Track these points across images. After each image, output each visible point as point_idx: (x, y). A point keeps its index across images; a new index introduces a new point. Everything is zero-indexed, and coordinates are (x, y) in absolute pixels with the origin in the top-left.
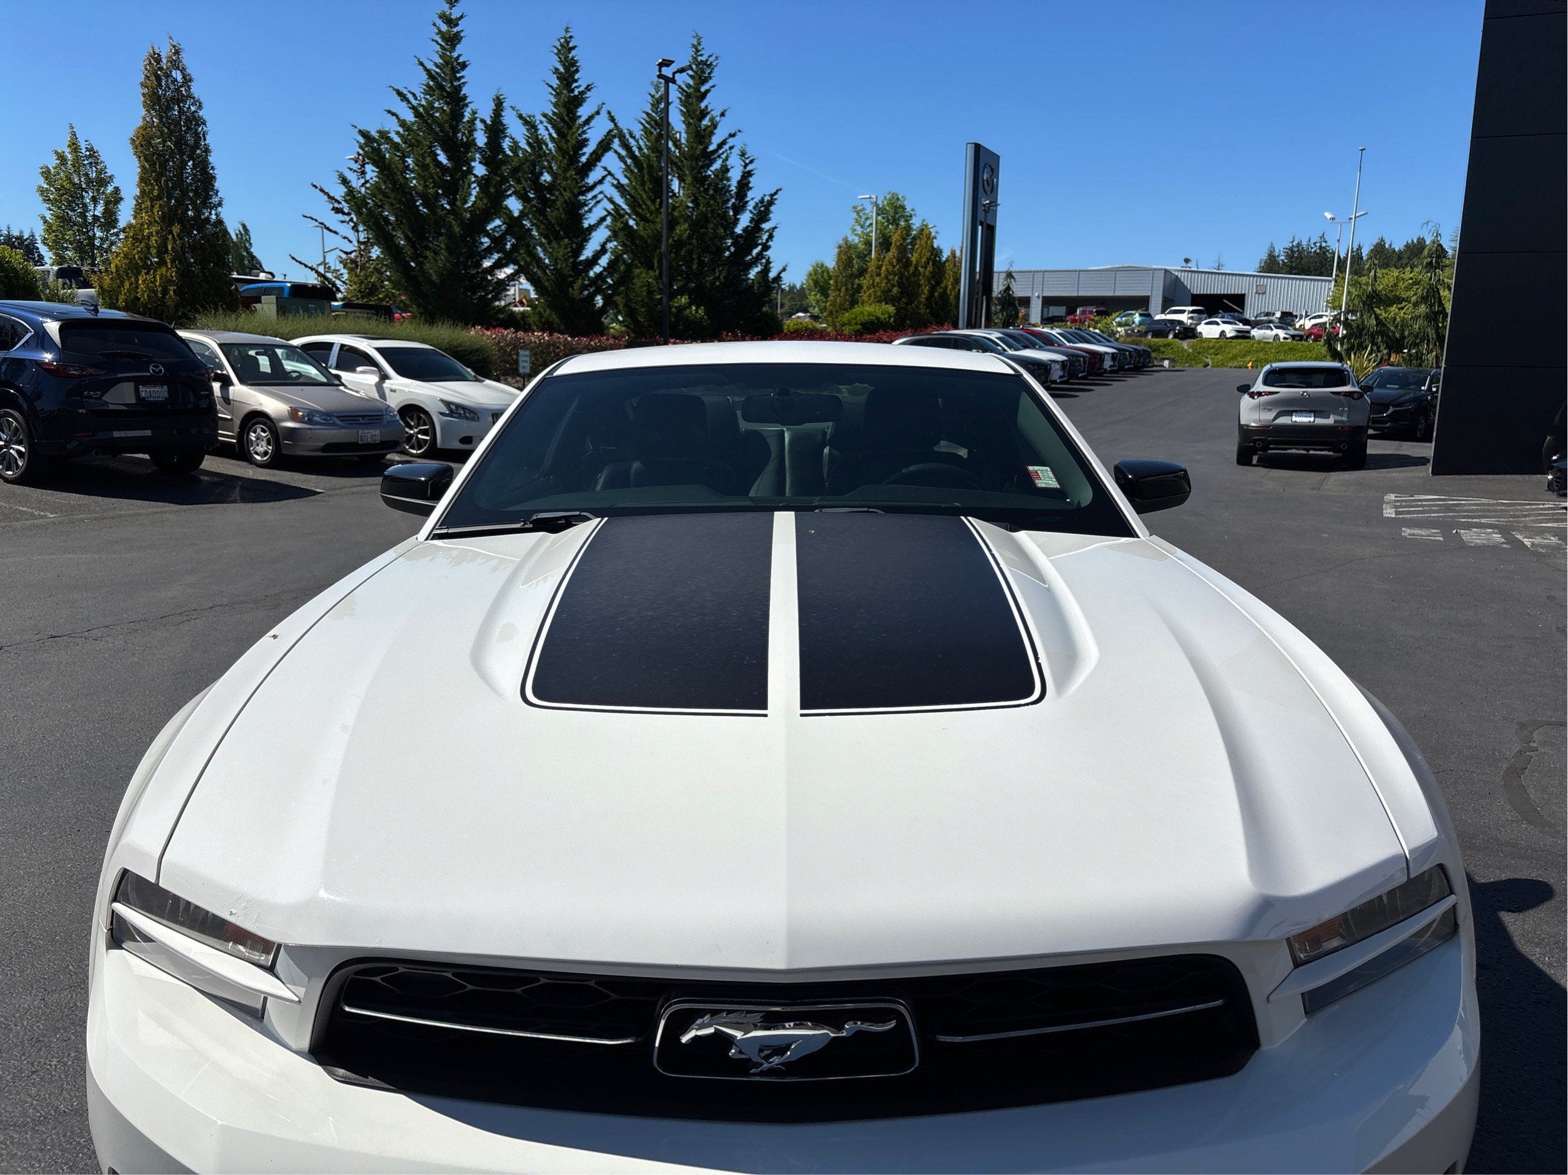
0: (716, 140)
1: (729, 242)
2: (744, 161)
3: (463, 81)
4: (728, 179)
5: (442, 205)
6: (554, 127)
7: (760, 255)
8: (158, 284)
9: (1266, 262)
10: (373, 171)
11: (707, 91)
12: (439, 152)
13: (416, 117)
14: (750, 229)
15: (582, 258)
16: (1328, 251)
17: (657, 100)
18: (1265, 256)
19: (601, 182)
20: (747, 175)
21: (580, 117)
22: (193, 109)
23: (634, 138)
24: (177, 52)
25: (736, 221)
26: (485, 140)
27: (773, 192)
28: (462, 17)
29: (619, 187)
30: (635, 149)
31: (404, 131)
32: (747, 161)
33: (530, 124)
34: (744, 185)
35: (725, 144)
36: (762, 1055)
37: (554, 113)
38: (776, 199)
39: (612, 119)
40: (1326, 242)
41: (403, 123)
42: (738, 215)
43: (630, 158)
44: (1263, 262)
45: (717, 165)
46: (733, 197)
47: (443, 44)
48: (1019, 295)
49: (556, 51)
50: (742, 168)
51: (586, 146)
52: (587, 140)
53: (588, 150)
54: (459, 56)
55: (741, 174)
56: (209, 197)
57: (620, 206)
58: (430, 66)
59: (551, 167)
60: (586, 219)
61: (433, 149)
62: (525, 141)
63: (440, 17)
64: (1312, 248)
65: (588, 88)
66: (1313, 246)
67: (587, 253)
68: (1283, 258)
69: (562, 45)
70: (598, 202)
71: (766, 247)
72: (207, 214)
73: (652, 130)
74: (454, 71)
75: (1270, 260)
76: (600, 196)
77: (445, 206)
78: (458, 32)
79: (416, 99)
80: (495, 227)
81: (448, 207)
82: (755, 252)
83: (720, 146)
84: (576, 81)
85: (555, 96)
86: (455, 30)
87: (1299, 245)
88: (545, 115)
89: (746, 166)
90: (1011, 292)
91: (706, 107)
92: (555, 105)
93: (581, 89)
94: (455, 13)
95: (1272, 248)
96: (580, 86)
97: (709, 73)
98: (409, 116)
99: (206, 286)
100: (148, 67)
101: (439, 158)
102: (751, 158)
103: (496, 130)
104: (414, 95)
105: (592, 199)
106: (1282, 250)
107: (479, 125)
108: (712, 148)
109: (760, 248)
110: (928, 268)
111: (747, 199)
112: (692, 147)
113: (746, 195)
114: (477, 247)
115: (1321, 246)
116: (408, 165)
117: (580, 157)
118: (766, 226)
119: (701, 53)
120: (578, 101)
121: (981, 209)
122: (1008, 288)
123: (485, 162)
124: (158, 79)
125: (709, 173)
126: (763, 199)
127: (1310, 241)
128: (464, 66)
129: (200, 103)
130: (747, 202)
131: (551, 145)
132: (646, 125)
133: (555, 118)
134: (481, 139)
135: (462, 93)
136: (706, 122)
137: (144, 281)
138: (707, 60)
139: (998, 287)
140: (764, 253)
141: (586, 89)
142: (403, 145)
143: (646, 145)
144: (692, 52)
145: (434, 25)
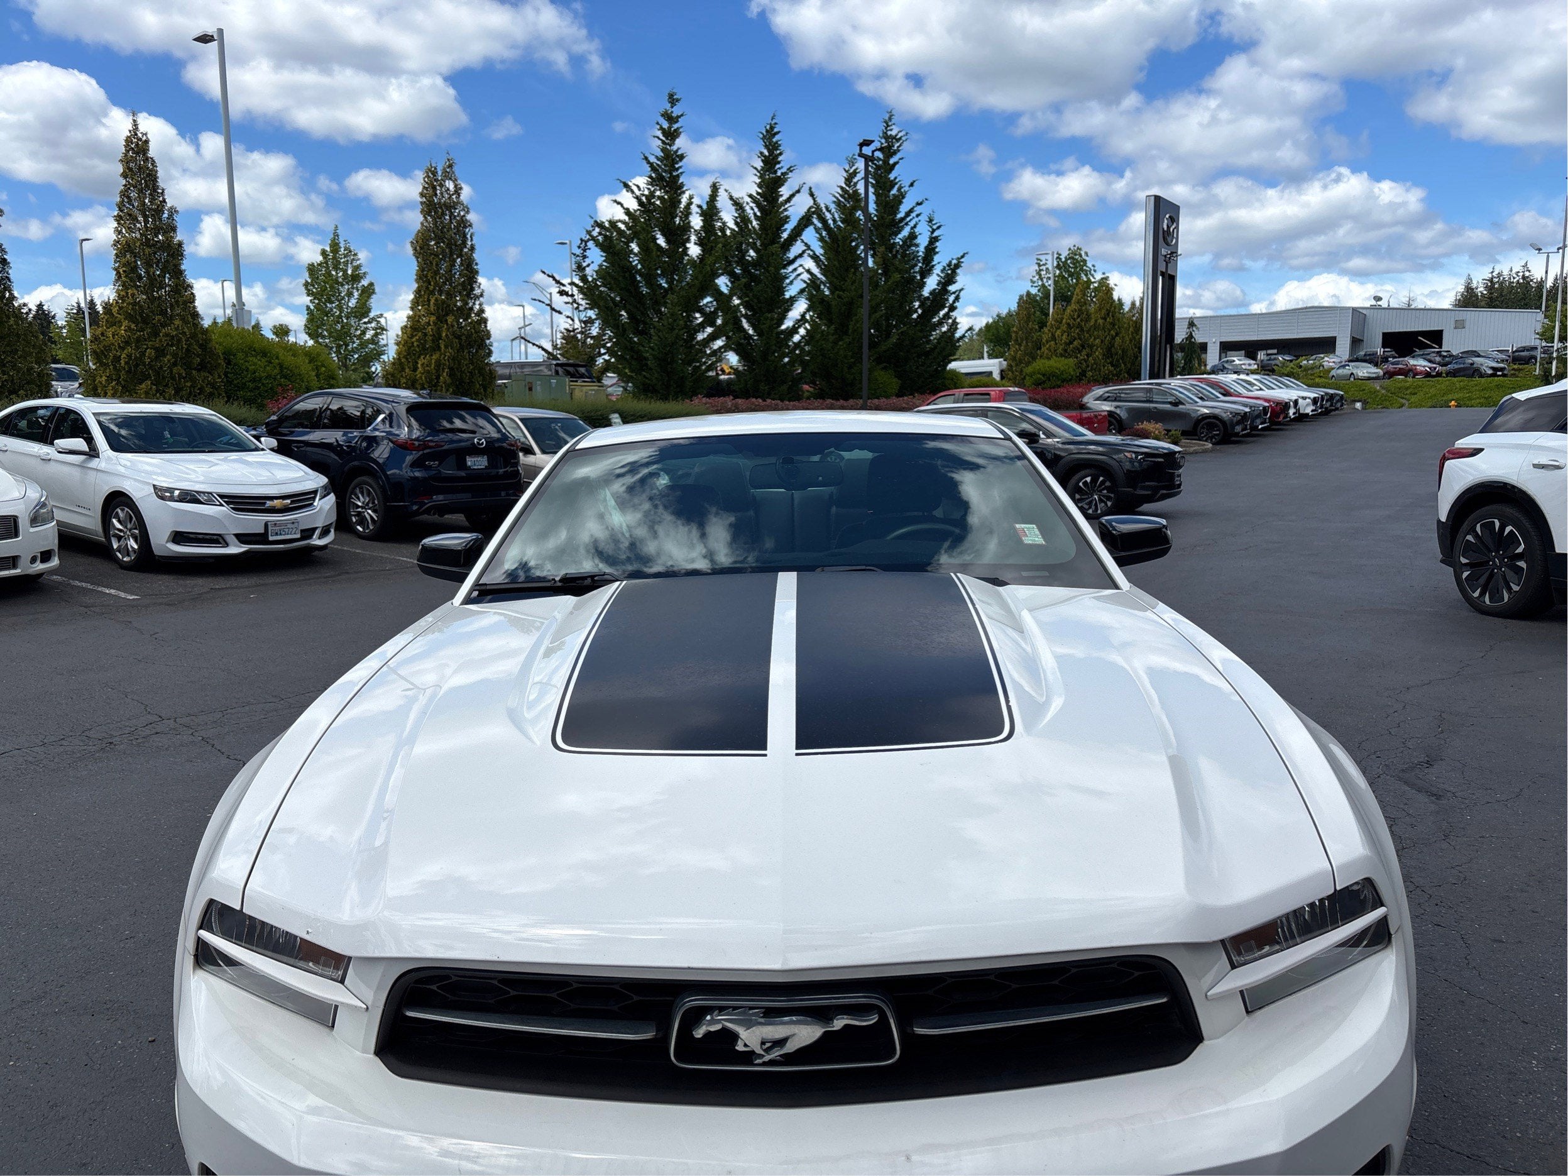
0: (903, 209)
1: (917, 304)
2: (931, 227)
3: (680, 171)
4: (917, 245)
5: (661, 284)
6: (758, 206)
7: (947, 316)
8: (432, 367)
9: (1462, 295)
10: (602, 256)
11: (896, 164)
12: (659, 236)
13: (639, 205)
14: (937, 291)
15: (783, 327)
16: (1532, 280)
17: (851, 174)
18: (1461, 288)
19: (801, 255)
20: (933, 240)
21: (782, 195)
22: (462, 213)
23: (829, 211)
24: (450, 166)
25: (922, 285)
26: (701, 224)
27: (959, 256)
28: (682, 115)
29: (815, 258)
30: (830, 222)
31: (629, 219)
32: (935, 227)
33: (738, 205)
34: (931, 251)
35: (912, 212)
36: (765, 1047)
37: (758, 193)
38: (962, 262)
39: (812, 195)
40: (1529, 271)
41: (628, 212)
42: (925, 278)
43: (825, 231)
44: (1459, 294)
45: (905, 232)
46: (920, 262)
47: (664, 139)
48: (1200, 341)
49: (761, 136)
50: (929, 233)
51: (788, 222)
52: (788, 217)
53: (789, 227)
54: (679, 149)
55: (928, 239)
56: (472, 289)
57: (816, 276)
58: (652, 159)
59: (755, 244)
60: (788, 290)
61: (653, 234)
62: (733, 222)
63: (662, 115)
64: (1514, 278)
65: (790, 170)
66: (1515, 276)
67: (788, 324)
68: (1482, 289)
69: (767, 131)
70: (799, 275)
71: (952, 308)
72: (471, 304)
73: (846, 203)
74: (674, 162)
75: (1467, 292)
76: (800, 270)
77: (663, 285)
78: (678, 128)
79: (640, 190)
80: (708, 303)
81: (666, 286)
82: (942, 313)
83: (908, 214)
84: (779, 163)
85: (760, 177)
86: (675, 126)
87: (1499, 275)
88: (750, 196)
89: (933, 231)
90: (1193, 340)
91: (896, 178)
92: (760, 186)
93: (784, 170)
94: (676, 111)
95: (1469, 280)
96: (782, 167)
97: (898, 147)
98: (633, 205)
99: (471, 367)
100: (426, 179)
101: (658, 242)
102: (938, 225)
103: (710, 213)
104: (638, 187)
105: (792, 272)
106: (1480, 281)
107: (694, 209)
108: (900, 215)
109: (946, 310)
110: (1108, 319)
111: (934, 263)
112: (882, 218)
113: (932, 260)
114: (692, 322)
115: (1523, 275)
116: (632, 250)
117: (782, 233)
118: (952, 288)
119: (891, 128)
120: (780, 181)
121: (1161, 259)
122: (1191, 336)
123: (700, 243)
124: (434, 188)
125: (897, 240)
126: (950, 262)
127: (1511, 271)
128: (682, 157)
129: (468, 208)
130: (933, 266)
131: (755, 223)
132: (840, 198)
133: (759, 197)
134: (696, 222)
135: (680, 181)
136: (894, 191)
137: (422, 365)
138: (896, 135)
139: (1180, 336)
140: (951, 314)
141: (788, 169)
142: (628, 232)
143: (840, 218)
144: (882, 126)
145: (658, 123)
